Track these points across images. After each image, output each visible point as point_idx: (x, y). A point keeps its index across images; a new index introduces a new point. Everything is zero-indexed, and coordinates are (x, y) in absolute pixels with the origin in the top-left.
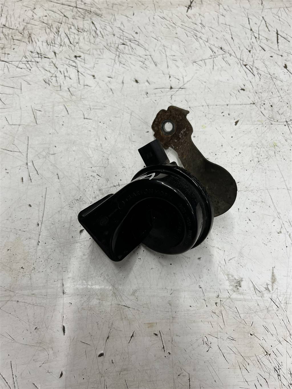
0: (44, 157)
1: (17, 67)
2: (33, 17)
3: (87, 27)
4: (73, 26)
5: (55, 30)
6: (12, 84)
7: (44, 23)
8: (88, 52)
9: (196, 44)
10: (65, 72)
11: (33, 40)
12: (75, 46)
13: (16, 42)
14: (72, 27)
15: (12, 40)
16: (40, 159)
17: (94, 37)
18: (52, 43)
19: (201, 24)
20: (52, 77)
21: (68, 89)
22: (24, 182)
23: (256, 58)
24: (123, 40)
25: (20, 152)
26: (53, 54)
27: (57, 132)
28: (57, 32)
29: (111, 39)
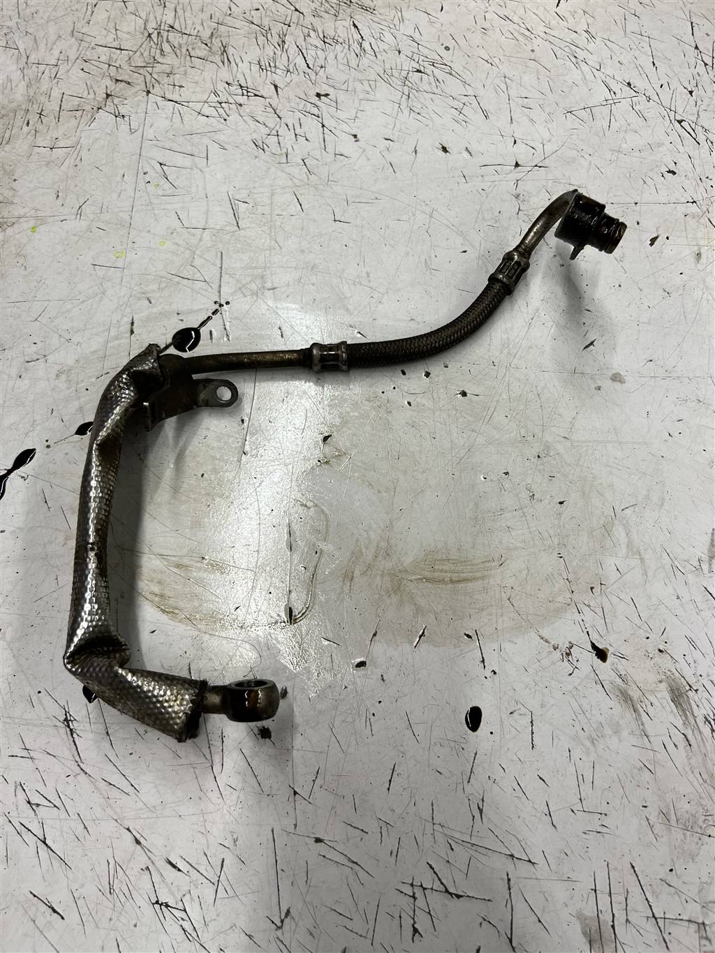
0: (254, 294)
1: (199, 113)
2: (230, 10)
3: (342, 34)
4: (314, 30)
5: (276, 39)
6: (190, 148)
7: (253, 23)
8: (344, 87)
9: (575, 75)
10: (297, 126)
11: (231, 59)
12: (317, 74)
13: (197, 62)
14: (312, 33)
15: (189, 58)
16: (245, 296)
17: (357, 56)
18: (270, 66)
19: (587, 31)
20: (269, 135)
21: (303, 160)
22: (214, 340)
23: (703, 107)
24: (418, 62)
25: (205, 281)
26: (273, 87)
27: (280, 246)
28: (280, 43)
29: (392, 59)
